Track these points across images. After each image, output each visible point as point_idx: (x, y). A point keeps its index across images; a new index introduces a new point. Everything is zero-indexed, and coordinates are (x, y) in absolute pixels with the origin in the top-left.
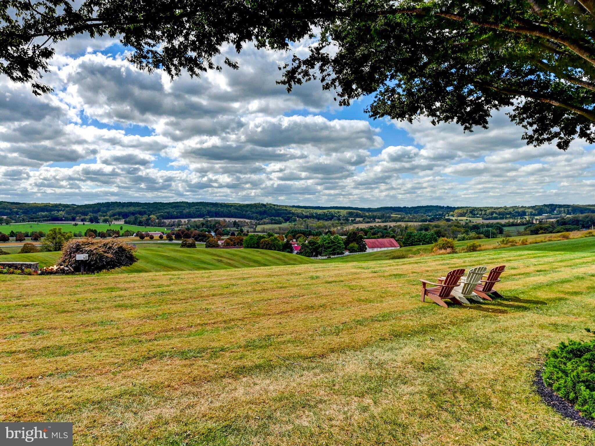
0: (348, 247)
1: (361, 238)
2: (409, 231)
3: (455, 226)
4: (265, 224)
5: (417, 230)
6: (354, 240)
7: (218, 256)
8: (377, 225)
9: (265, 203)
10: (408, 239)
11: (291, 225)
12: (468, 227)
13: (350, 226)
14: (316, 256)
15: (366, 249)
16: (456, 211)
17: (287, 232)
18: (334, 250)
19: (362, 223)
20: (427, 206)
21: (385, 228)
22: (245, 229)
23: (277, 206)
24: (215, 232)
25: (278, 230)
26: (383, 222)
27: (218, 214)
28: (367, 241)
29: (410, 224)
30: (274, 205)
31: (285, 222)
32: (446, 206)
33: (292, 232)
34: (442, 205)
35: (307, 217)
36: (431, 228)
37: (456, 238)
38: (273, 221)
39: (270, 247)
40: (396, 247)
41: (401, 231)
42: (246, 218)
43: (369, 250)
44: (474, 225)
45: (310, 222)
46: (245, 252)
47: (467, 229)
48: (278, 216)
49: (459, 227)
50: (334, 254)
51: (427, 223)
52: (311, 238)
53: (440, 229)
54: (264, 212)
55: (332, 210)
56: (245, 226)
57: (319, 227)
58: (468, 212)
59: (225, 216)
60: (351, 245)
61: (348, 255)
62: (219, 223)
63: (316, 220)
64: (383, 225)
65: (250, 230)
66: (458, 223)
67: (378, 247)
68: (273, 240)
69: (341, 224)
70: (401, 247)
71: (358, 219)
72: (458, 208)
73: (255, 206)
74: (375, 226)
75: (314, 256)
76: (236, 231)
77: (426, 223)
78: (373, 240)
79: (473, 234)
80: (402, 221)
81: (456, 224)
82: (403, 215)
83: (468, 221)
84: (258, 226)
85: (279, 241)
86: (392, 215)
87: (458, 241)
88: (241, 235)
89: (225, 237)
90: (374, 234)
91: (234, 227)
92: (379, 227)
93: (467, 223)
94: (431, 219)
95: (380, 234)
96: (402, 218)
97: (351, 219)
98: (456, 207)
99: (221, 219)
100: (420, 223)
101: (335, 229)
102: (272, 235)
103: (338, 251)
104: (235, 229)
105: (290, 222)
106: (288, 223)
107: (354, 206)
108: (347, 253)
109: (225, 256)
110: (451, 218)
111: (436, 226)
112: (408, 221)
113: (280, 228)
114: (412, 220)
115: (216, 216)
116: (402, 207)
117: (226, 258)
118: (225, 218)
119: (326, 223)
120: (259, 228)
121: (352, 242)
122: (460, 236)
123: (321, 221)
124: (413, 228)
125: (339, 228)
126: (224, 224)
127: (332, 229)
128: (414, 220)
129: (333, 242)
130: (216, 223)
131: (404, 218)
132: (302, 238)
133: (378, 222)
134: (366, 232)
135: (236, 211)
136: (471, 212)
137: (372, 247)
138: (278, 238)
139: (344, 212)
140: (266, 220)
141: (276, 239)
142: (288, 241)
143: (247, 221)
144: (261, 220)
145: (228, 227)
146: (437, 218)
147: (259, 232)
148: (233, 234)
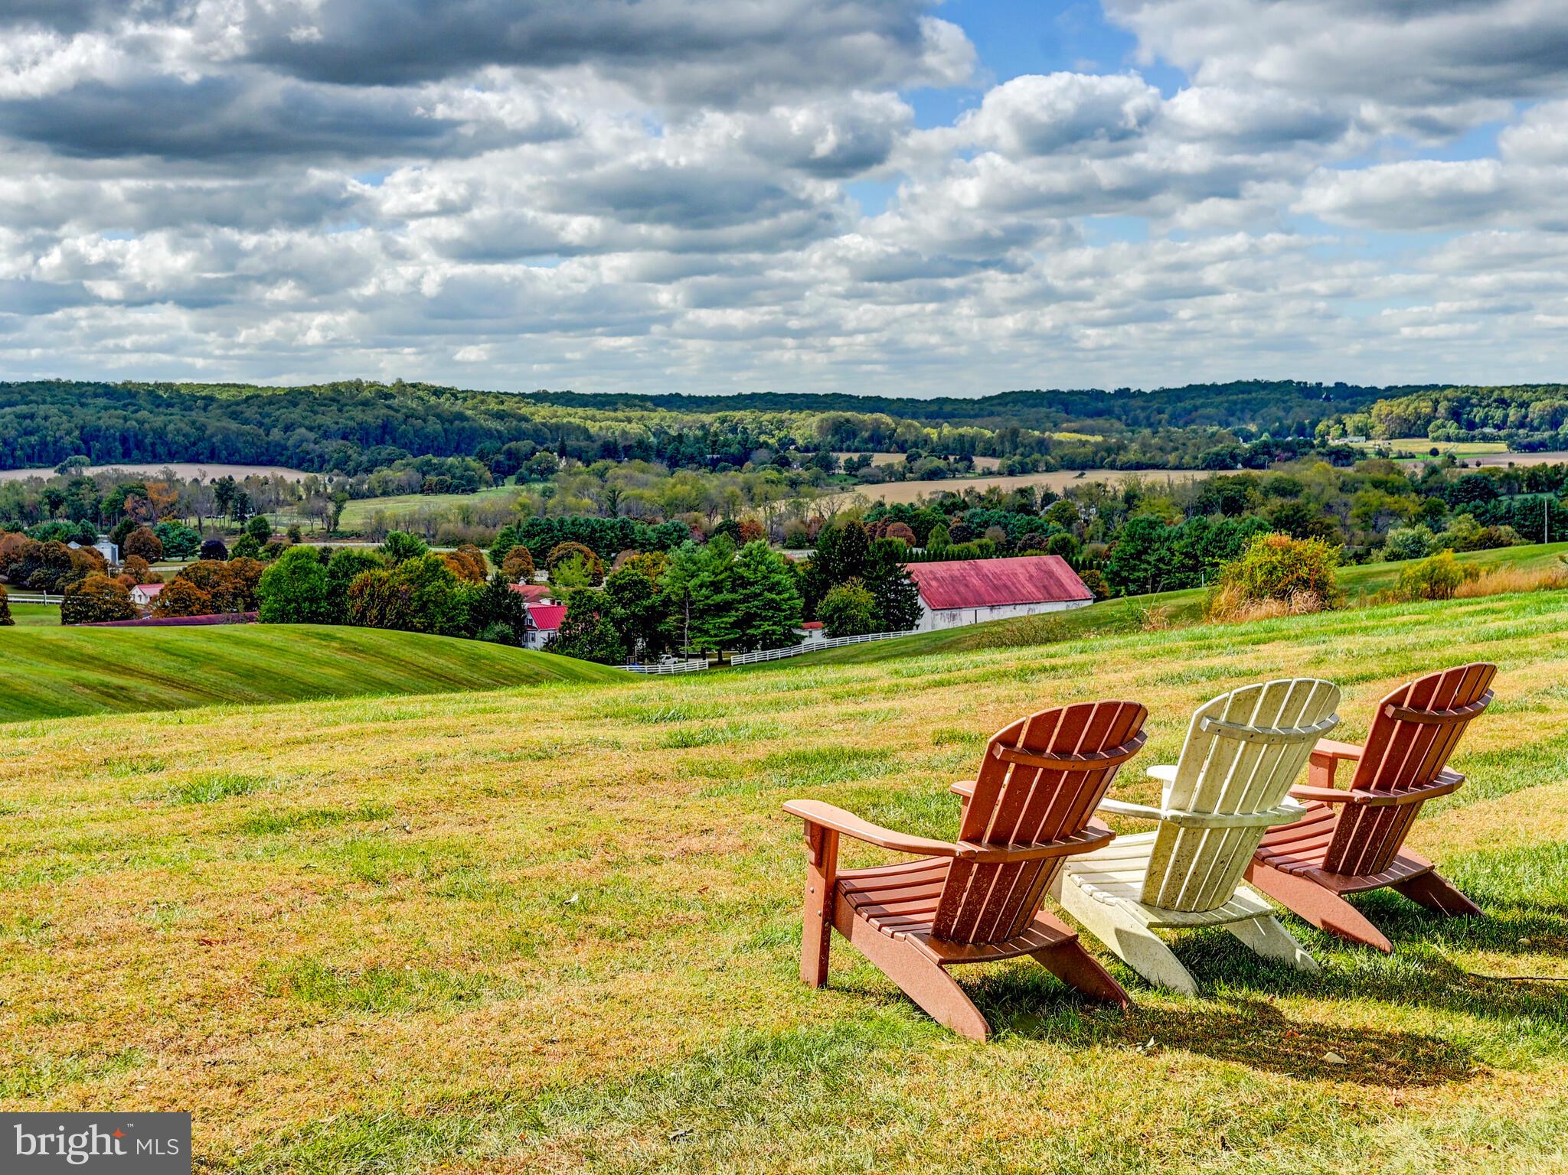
0: (822, 607)
1: (893, 556)
2: (1143, 514)
3: (1377, 484)
4: (385, 494)
5: (1186, 511)
6: (852, 570)
7: (109, 667)
8: (982, 486)
9: (387, 380)
10: (1138, 555)
11: (524, 498)
12: (1441, 489)
13: (838, 498)
14: (652, 655)
15: (917, 612)
16: (1381, 407)
17: (500, 530)
18: (747, 620)
19: (902, 478)
20: (1239, 387)
21: (1024, 503)
22: (281, 522)
23: (454, 394)
24: (118, 540)
25: (454, 526)
26: (1012, 473)
27: (139, 445)
28: (920, 570)
29: (1149, 478)
30: (438, 392)
31: (496, 482)
32: (1329, 383)
33: (529, 535)
34: (1312, 381)
35: (611, 450)
36: (1256, 495)
37: (1380, 544)
38: (432, 478)
39: (400, 615)
40: (1072, 599)
41: (1106, 516)
42: (286, 465)
43: (931, 622)
44: (1467, 480)
45: (628, 478)
46: (259, 646)
47: (1434, 499)
48: (458, 450)
49: (1393, 490)
50: (749, 645)
51: (1239, 472)
52: (625, 563)
53: (1300, 500)
54: (385, 432)
55: (745, 417)
56: (279, 503)
57: (674, 505)
58: (1442, 409)
59: (172, 457)
60: (837, 594)
61: (821, 649)
62: (139, 490)
63: (660, 467)
64: (1008, 485)
65: (306, 525)
66: (1391, 468)
67: (979, 602)
68: (417, 580)
69: (794, 483)
70: (1100, 597)
71: (879, 460)
72: (1392, 393)
73: (338, 396)
74: (968, 493)
75: (641, 659)
76: (232, 532)
77: (1231, 473)
78: (956, 565)
79: (1459, 524)
80: (1113, 467)
81: (1380, 475)
82: (1114, 432)
83: (1437, 461)
84: (350, 506)
85: (450, 581)
86: (1058, 436)
87: (1387, 560)
88: (255, 553)
89: (170, 568)
90: (964, 534)
91: (222, 510)
92: (990, 500)
93: (1433, 471)
94: (1255, 452)
95: (993, 535)
96: (1109, 450)
97: (843, 457)
98: (1382, 386)
99: (154, 471)
100: (1201, 476)
101: (761, 514)
102: (411, 551)
103: (766, 626)
104: (226, 521)
105: (521, 480)
106: (510, 486)
107: (861, 392)
108: (815, 638)
109: (147, 667)
110: (1357, 443)
111: (1281, 489)
112: (1139, 466)
113: (466, 516)
114: (1159, 458)
115: (127, 457)
116: (1110, 388)
117: (152, 677)
118: (173, 467)
119: (714, 483)
120: (355, 515)
121: (843, 577)
122: (1397, 534)
123: (686, 473)
124: (1164, 501)
125: (781, 506)
126: (166, 499)
127: (745, 515)
128: (1172, 458)
129: (741, 582)
130: (127, 492)
131: (1121, 448)
132: (576, 561)
133: (988, 473)
134: (918, 524)
135: (234, 426)
136: (1455, 414)
137: (949, 604)
138: (451, 570)
139: (806, 427)
140: (395, 474)
141: (434, 568)
142: (499, 581)
143: (291, 476)
144: (368, 471)
145: (190, 510)
146: (1288, 447)
147: (357, 536)
148: (214, 550)
